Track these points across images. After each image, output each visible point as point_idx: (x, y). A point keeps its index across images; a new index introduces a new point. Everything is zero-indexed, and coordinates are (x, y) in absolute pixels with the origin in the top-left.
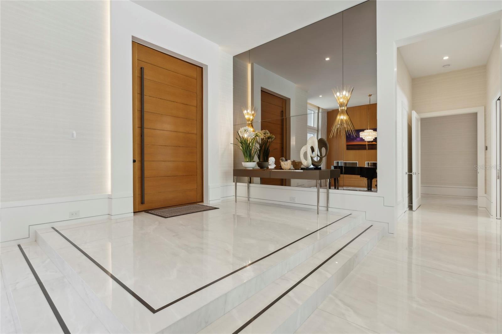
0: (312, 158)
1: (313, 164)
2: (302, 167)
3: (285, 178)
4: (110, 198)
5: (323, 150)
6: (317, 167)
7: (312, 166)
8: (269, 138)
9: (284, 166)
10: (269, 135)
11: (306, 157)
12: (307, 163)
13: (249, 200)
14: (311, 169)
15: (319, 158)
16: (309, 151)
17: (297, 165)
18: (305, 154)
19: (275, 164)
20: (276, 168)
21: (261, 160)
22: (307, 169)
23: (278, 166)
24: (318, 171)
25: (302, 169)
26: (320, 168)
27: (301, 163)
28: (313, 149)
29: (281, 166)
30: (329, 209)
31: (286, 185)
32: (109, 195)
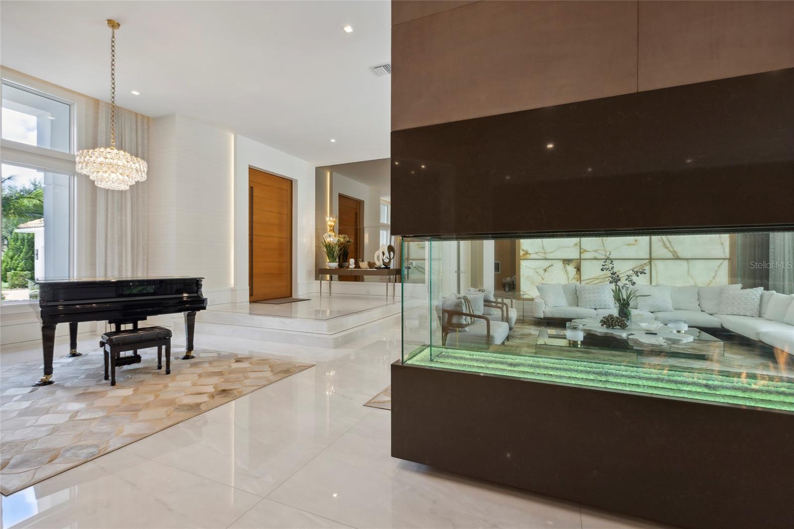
0: (383, 260)
1: (383, 264)
2: (376, 266)
3: (359, 275)
4: (233, 290)
5: (392, 253)
6: (387, 266)
7: (383, 266)
8: (348, 242)
9: (362, 266)
10: (348, 239)
11: (379, 260)
12: (379, 263)
13: (330, 295)
14: (383, 268)
15: (388, 260)
16: (381, 254)
17: (371, 265)
18: (378, 257)
19: (355, 264)
20: (355, 268)
21: (341, 261)
22: (379, 268)
23: (357, 266)
24: (387, 270)
25: (376, 268)
26: (389, 268)
27: (374, 264)
28: (383, 254)
29: (359, 266)
30: (395, 298)
31: (359, 281)
32: (232, 288)
